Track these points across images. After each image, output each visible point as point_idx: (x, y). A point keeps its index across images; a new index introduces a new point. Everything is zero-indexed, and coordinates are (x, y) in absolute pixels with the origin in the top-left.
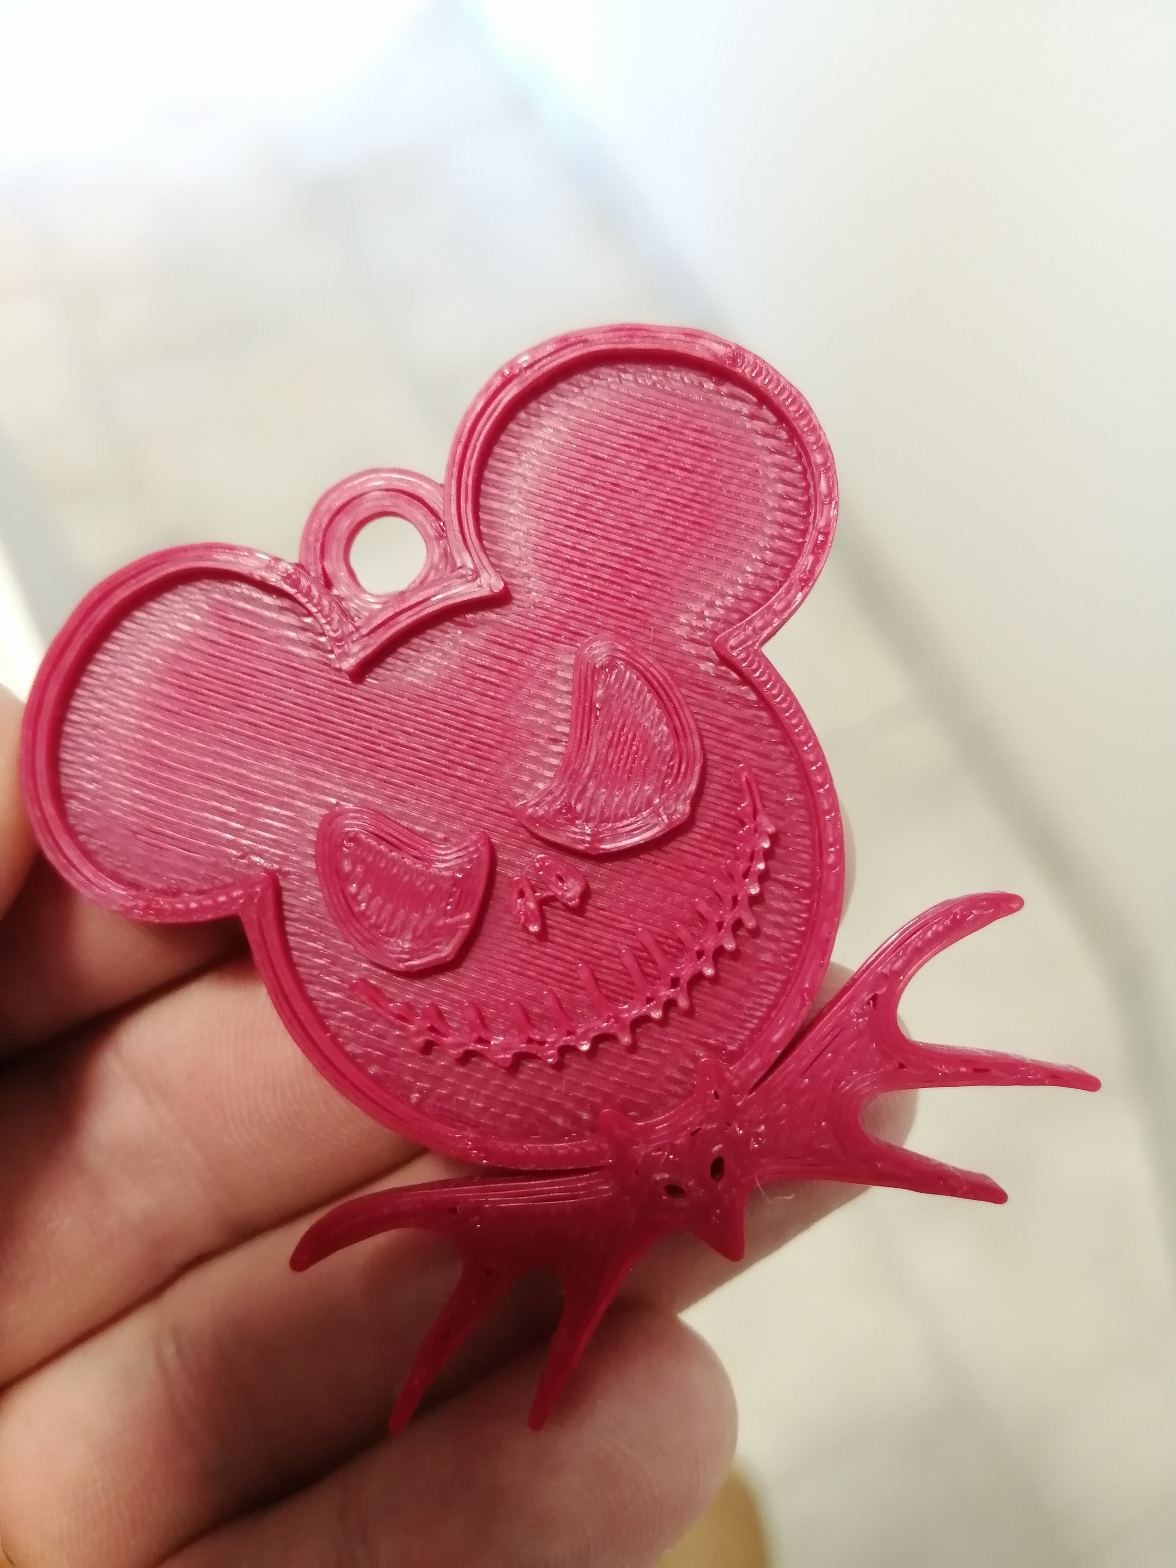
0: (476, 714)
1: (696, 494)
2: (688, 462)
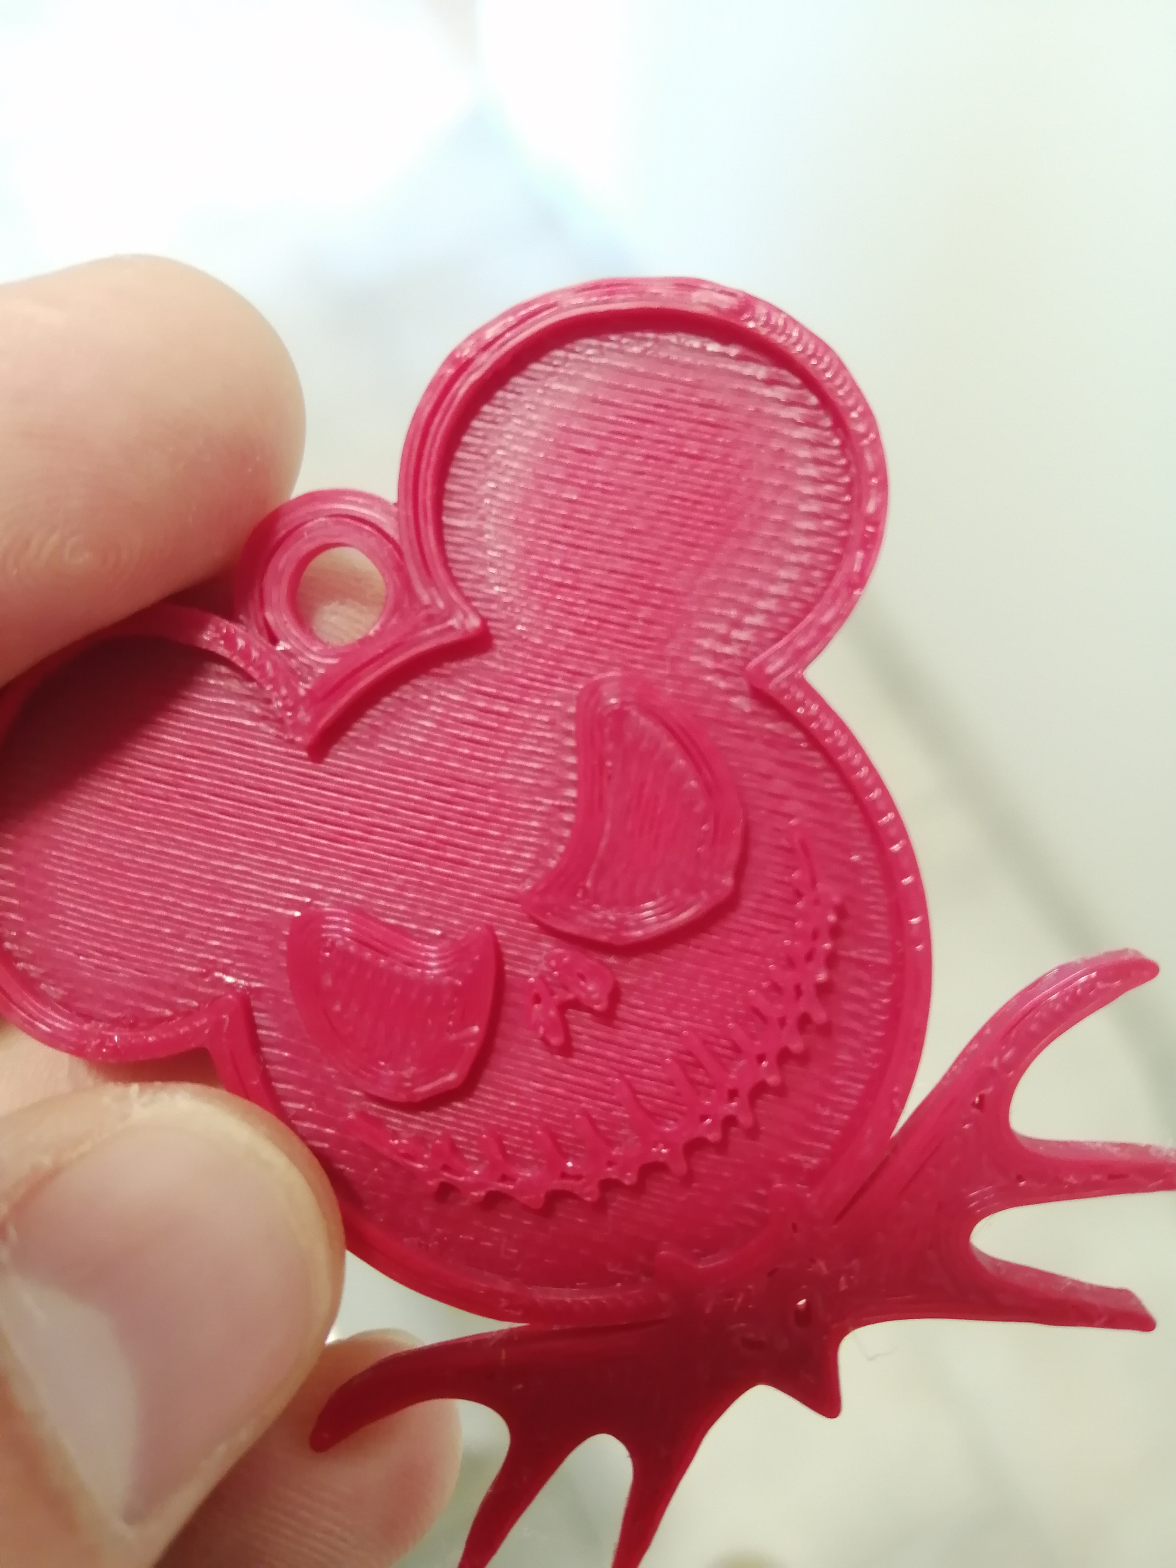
0: (463, 781)
1: (708, 487)
2: (693, 448)
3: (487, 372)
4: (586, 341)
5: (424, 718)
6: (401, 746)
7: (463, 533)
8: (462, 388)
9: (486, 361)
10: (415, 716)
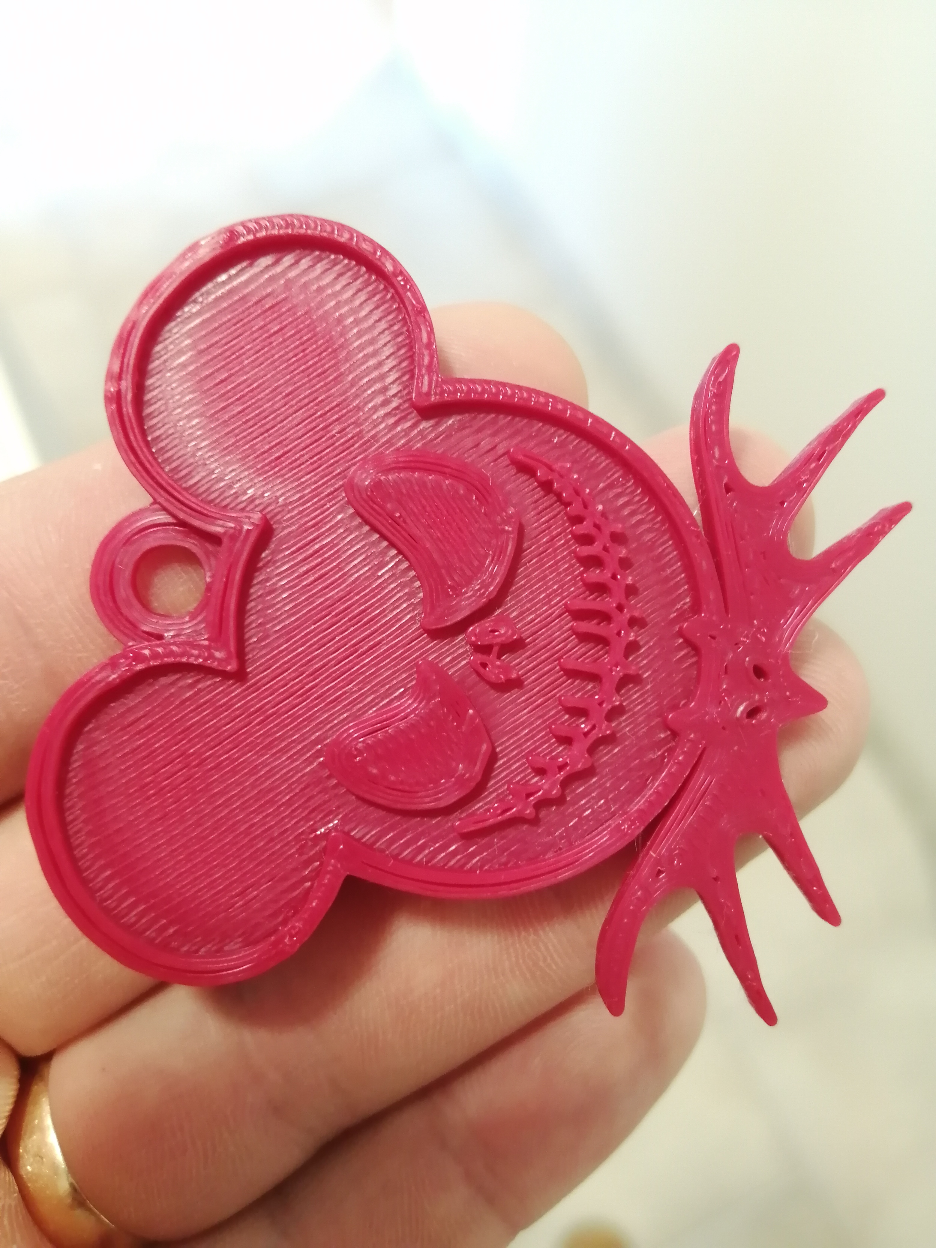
1: (301, 338)
3: (133, 389)
4: (168, 328)
5: (280, 594)
6: (283, 621)
7: (203, 482)
8: (128, 409)
9: (127, 385)
10: (275, 598)
